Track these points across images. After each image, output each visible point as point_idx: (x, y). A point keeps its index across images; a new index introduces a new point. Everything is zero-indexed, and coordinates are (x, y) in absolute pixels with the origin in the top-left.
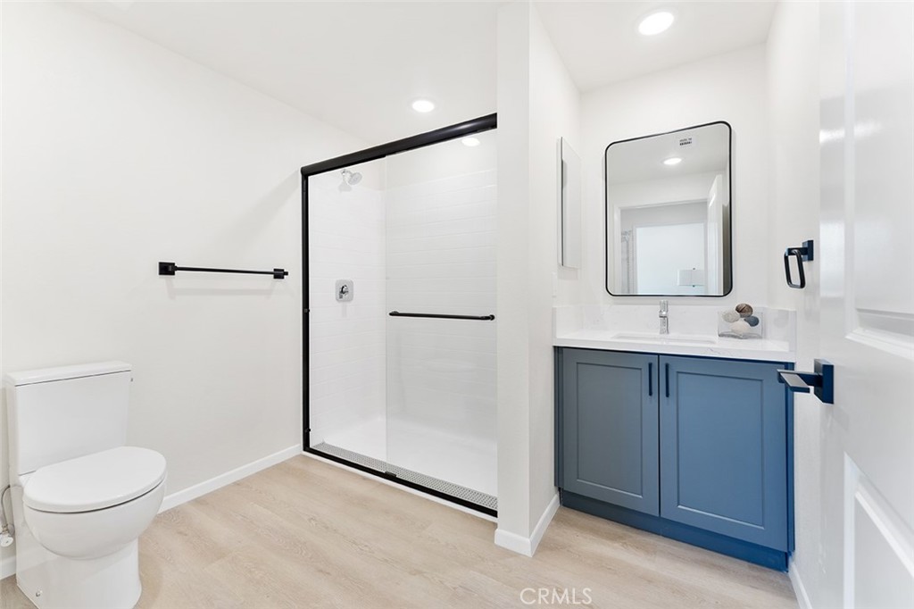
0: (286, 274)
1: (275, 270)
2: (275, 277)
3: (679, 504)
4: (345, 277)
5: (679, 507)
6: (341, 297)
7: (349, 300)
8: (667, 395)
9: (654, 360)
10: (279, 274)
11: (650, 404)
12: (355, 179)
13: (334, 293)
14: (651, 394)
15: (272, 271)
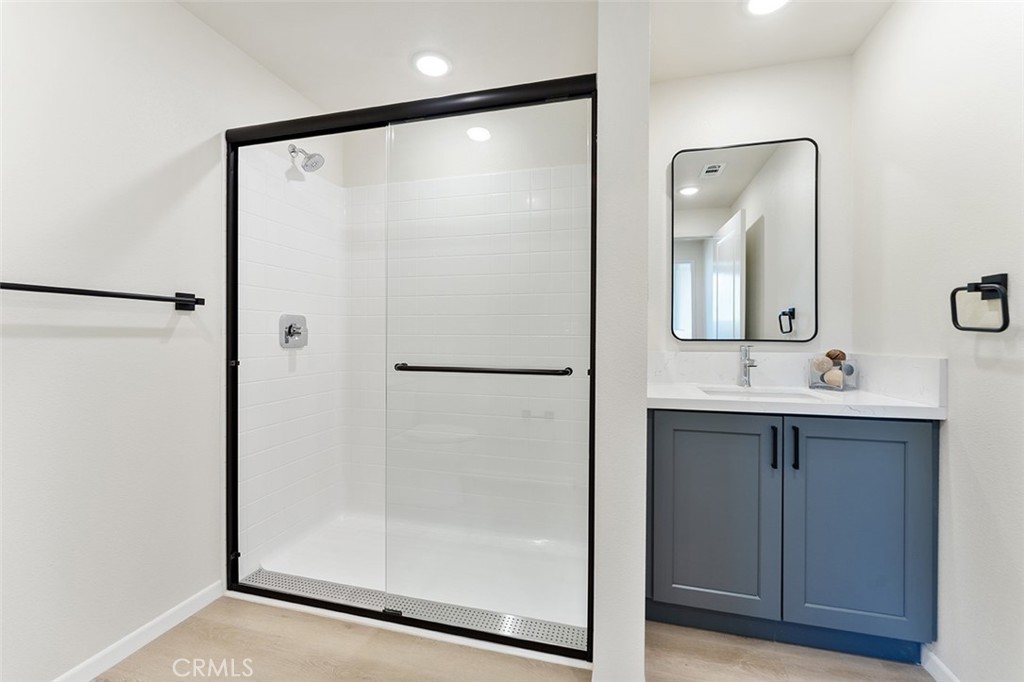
0: (201, 302)
1: (177, 295)
2: (178, 307)
3: (806, 602)
4: (294, 310)
5: (807, 605)
6: (287, 342)
7: (299, 346)
8: (796, 466)
9: (777, 422)
10: (186, 303)
11: (772, 478)
12: (312, 162)
13: (276, 333)
14: (774, 465)
15: (173, 296)
